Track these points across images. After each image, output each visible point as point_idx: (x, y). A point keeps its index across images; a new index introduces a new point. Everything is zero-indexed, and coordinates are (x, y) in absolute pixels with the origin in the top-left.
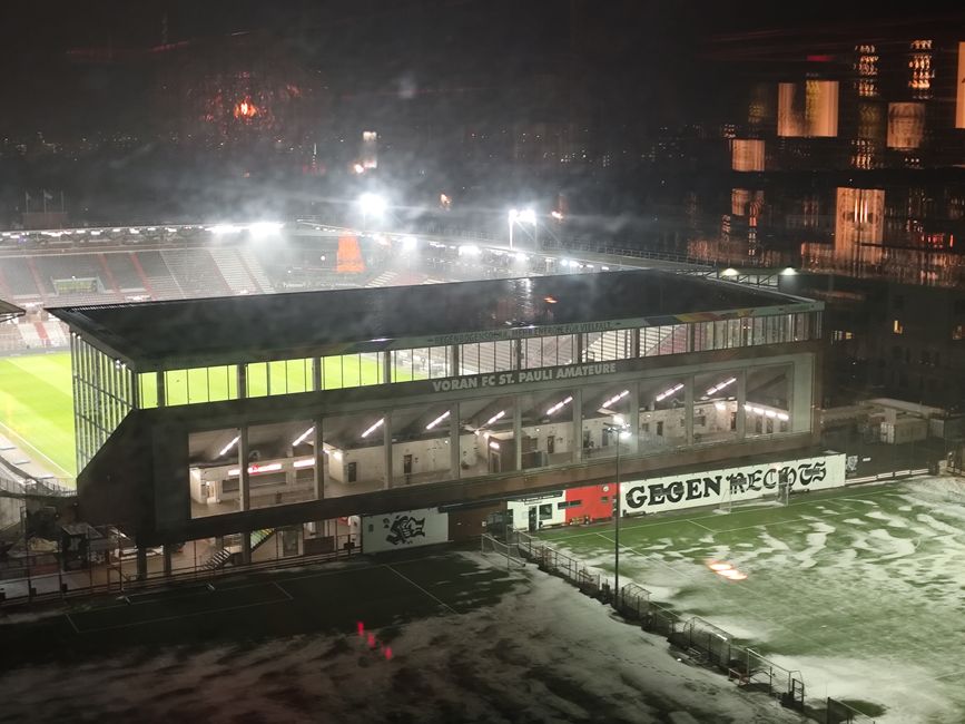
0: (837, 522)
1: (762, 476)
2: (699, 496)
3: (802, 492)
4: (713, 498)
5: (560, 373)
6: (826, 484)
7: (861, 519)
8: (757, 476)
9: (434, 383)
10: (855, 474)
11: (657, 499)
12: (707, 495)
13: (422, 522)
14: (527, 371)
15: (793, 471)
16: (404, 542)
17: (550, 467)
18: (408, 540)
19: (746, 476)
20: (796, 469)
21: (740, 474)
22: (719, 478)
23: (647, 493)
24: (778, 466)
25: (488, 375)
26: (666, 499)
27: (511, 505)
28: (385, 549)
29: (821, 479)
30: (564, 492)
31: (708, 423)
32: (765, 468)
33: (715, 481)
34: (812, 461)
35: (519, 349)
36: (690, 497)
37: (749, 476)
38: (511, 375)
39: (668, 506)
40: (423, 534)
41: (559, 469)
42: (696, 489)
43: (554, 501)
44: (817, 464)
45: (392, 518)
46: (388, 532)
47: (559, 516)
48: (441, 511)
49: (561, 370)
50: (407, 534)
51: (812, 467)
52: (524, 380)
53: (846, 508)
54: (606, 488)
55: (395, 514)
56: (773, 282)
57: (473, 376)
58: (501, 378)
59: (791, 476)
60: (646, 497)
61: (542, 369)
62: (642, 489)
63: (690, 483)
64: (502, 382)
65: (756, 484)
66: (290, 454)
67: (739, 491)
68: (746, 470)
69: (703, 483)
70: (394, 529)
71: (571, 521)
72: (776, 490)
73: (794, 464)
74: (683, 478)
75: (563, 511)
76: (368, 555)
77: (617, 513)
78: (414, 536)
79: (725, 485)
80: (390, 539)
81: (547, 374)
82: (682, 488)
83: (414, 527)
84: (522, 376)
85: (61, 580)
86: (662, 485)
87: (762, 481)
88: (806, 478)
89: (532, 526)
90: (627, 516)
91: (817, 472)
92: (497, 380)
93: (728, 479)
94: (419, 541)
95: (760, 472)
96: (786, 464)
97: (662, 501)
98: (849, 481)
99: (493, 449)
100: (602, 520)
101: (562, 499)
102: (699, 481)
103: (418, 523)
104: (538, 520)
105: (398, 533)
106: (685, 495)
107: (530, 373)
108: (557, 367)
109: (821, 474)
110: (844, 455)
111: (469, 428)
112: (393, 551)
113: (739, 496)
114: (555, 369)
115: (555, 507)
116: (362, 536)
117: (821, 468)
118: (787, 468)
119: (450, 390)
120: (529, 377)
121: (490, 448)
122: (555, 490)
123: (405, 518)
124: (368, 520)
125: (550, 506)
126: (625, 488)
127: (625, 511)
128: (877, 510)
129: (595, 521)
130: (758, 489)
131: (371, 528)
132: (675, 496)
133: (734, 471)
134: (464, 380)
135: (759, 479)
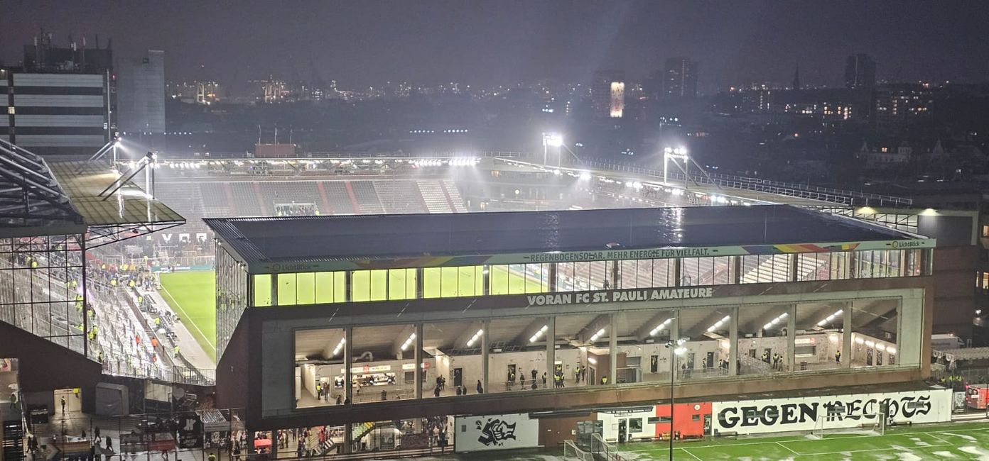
0: (925, 453)
1: (861, 406)
2: (795, 421)
3: (904, 424)
4: (809, 424)
5: (655, 295)
6: (931, 418)
7: (952, 452)
8: (856, 405)
9: (529, 298)
10: (962, 411)
11: (750, 421)
12: (803, 420)
13: (513, 426)
14: (621, 291)
15: (895, 403)
16: (495, 443)
17: (643, 383)
18: (499, 442)
19: (844, 404)
20: (899, 402)
21: (838, 403)
22: (815, 405)
23: (740, 414)
24: (880, 397)
25: (583, 292)
26: (759, 421)
27: (600, 416)
28: (477, 449)
29: (925, 413)
30: (655, 407)
31: (818, 353)
32: (865, 398)
33: (812, 408)
34: (916, 395)
35: (616, 269)
36: (785, 421)
37: (848, 404)
38: (606, 294)
39: (761, 428)
40: (514, 438)
41: (652, 386)
42: (791, 413)
43: (644, 416)
44: (922, 398)
45: (485, 420)
46: (480, 433)
47: (649, 430)
48: (531, 417)
49: (655, 292)
50: (499, 436)
51: (915, 401)
52: (618, 300)
53: (941, 441)
54: (697, 407)
55: (487, 417)
56: (913, 221)
57: (567, 293)
58: (595, 296)
59: (892, 408)
60: (739, 419)
61: (637, 290)
62: (735, 411)
63: (785, 407)
64: (597, 299)
65: (855, 413)
66: (400, 356)
67: (836, 418)
68: (845, 399)
69: (799, 408)
70: (486, 430)
71: (661, 435)
72: (876, 421)
73: (896, 396)
74: (779, 403)
75: (653, 426)
76: (461, 453)
77: (709, 432)
78: (505, 438)
79: (822, 412)
80: (482, 439)
81: (642, 295)
82: (777, 412)
83: (505, 430)
84: (616, 296)
85: (176, 455)
86: (755, 408)
87: (861, 411)
88: (909, 410)
89: (622, 439)
90: (718, 435)
91: (922, 405)
92: (591, 298)
93: (825, 406)
94: (508, 444)
95: (859, 401)
96: (887, 395)
97: (756, 424)
98: (955, 417)
99: (591, 364)
100: (692, 437)
101: (653, 414)
102: (795, 406)
103: (509, 427)
104: (628, 433)
105: (490, 435)
106: (780, 419)
107: (624, 293)
108: (653, 289)
109: (926, 408)
110: (951, 390)
111: (574, 343)
112: (484, 451)
113: (836, 424)
114: (650, 290)
115: (645, 422)
116: (455, 435)
117: (926, 402)
118: (888, 400)
119: (545, 304)
120: (624, 297)
121: (588, 362)
122: (645, 405)
123: (498, 421)
124: (461, 421)
125: (641, 419)
126: (717, 407)
127: (716, 430)
128: (973, 444)
129: (685, 437)
130: (857, 418)
131: (464, 428)
132: (770, 420)
133: (832, 399)
134: (558, 297)
135: (858, 409)
